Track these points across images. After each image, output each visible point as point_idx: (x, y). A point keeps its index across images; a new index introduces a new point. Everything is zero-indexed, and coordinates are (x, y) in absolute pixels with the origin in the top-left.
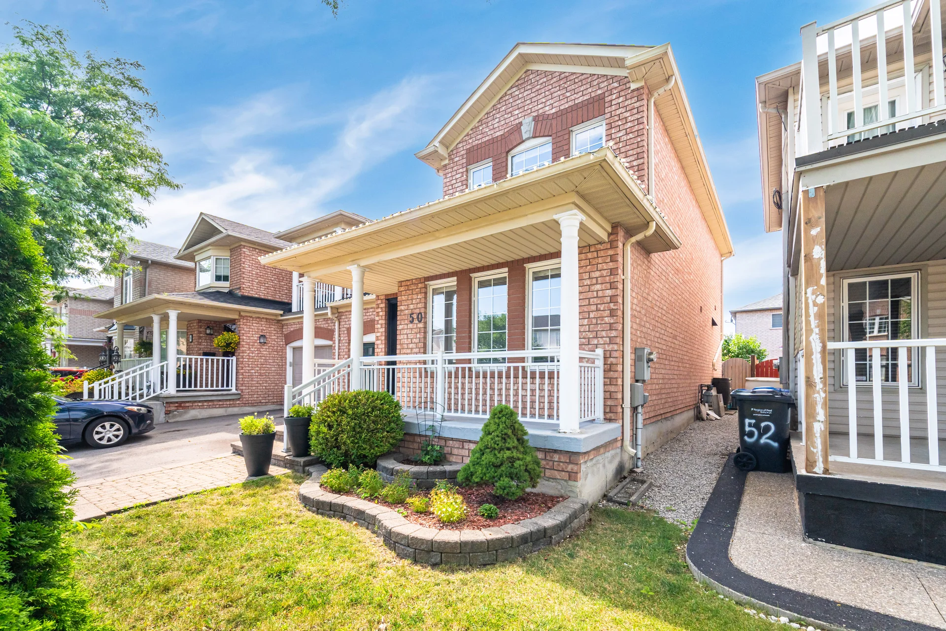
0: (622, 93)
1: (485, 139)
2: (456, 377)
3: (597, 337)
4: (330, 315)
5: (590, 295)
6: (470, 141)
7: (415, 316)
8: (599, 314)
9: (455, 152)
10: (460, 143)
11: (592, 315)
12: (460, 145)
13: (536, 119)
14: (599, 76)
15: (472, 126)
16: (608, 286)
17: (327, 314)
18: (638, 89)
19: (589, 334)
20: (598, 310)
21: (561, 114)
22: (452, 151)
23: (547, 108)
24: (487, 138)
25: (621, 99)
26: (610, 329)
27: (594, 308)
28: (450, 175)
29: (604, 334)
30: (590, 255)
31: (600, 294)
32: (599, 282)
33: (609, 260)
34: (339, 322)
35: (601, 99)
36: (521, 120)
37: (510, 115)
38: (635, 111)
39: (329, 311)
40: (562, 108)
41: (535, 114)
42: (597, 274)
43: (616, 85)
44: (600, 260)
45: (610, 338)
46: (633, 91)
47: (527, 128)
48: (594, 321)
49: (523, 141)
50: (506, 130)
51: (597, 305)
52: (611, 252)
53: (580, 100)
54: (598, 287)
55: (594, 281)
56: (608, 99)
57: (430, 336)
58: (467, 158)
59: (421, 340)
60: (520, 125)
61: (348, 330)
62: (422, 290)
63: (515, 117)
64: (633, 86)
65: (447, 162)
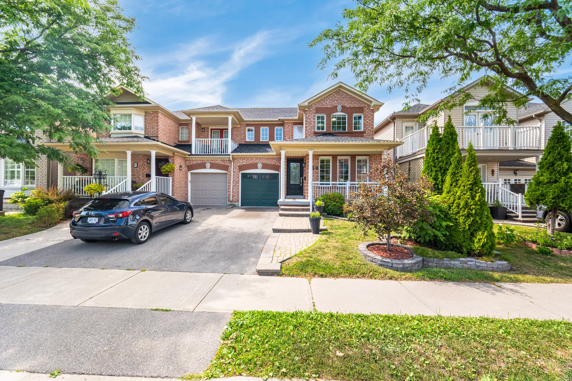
0: (368, 109)
1: (323, 106)
2: (333, 189)
4: (231, 159)
6: (317, 105)
7: (315, 168)
9: (310, 107)
12: (313, 105)
13: (342, 106)
14: (362, 101)
15: (318, 100)
17: (230, 158)
21: (350, 108)
23: (346, 105)
25: (368, 111)
28: (308, 114)
30: (375, 157)
33: (380, 159)
34: (234, 163)
35: (363, 108)
37: (333, 102)
38: (372, 116)
39: (231, 157)
40: (351, 106)
43: (366, 106)
44: (378, 159)
46: (371, 110)
47: (339, 108)
49: (338, 112)
50: (332, 106)
52: (380, 157)
53: (357, 106)
56: (364, 109)
57: (320, 175)
58: (316, 111)
59: (318, 176)
60: (337, 106)
61: (239, 166)
62: (318, 159)
63: (335, 103)
64: (371, 108)
65: (307, 109)
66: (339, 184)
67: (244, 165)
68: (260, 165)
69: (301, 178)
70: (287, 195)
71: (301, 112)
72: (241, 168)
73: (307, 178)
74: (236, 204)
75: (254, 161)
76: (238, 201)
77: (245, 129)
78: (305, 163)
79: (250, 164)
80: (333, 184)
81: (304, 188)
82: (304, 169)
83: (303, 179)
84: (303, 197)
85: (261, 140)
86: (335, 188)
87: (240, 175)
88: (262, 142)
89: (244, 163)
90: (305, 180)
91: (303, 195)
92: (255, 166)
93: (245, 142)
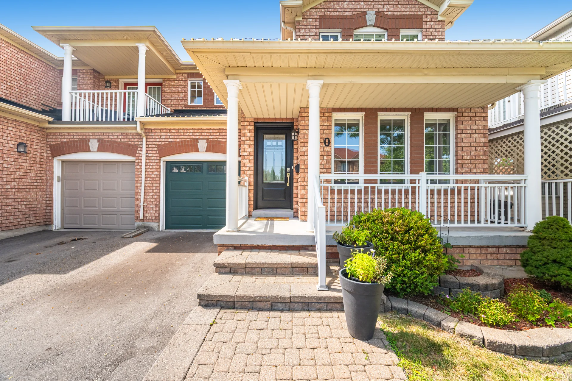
0: (433, 20)
1: (335, 14)
3: (476, 168)
4: (139, 130)
5: (471, 140)
6: (323, 10)
7: (323, 141)
8: (477, 153)
9: (308, 14)
10: (313, 8)
11: (473, 153)
12: (314, 10)
13: (377, 13)
14: (419, 3)
16: (483, 135)
17: (135, 128)
18: (442, 21)
19: (471, 165)
20: (476, 150)
21: (395, 18)
22: (306, 12)
23: (385, 10)
24: (338, 13)
25: (432, 23)
26: (484, 163)
27: (473, 149)
28: (303, 30)
29: (480, 166)
30: (471, 114)
31: (478, 140)
32: (477, 132)
33: (482, 119)
34: (147, 138)
35: (420, 17)
36: (365, 10)
37: (357, 4)
38: (440, 33)
39: (138, 125)
40: (396, 13)
41: (377, 10)
42: (476, 127)
43: (429, 13)
44: (477, 119)
45: (484, 169)
46: (439, 21)
47: (371, 17)
48: (474, 157)
49: (367, 26)
50: (354, 13)
51: (476, 147)
52: (484, 115)
53: (407, 13)
54: (476, 136)
55: (474, 131)
56: (425, 20)
57: (333, 159)
58: (320, 22)
59: (329, 162)
60: (365, 13)
61: (159, 146)
62: (329, 119)
63: (361, 7)
64: (440, 18)
65: (301, 19)
66: (382, 181)
67: (170, 143)
68: (202, 145)
69: (288, 169)
70: (256, 208)
71: (289, 28)
72: (164, 150)
73: (302, 166)
74: (154, 225)
75: (190, 136)
76: (158, 219)
77: (186, 82)
78: (298, 132)
79: (182, 142)
80: (366, 181)
81: (295, 192)
82: (295, 147)
83: (291, 172)
84: (290, 213)
85: (215, 104)
86: (373, 193)
87: (163, 165)
88: (216, 107)
89: (170, 140)
90: (298, 172)
91: (292, 209)
92: (193, 146)
93: (186, 106)
